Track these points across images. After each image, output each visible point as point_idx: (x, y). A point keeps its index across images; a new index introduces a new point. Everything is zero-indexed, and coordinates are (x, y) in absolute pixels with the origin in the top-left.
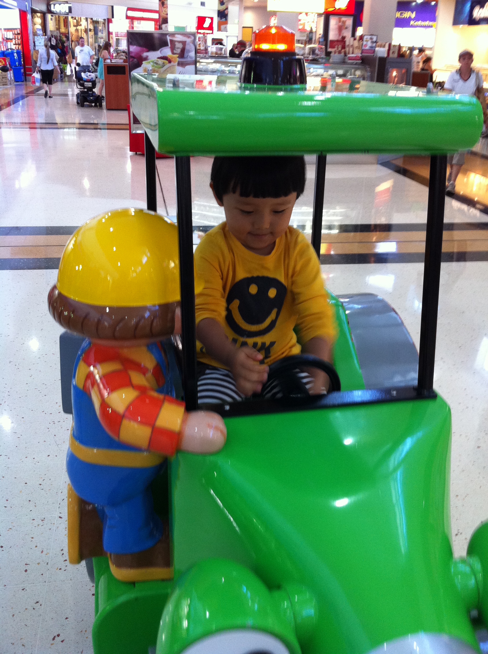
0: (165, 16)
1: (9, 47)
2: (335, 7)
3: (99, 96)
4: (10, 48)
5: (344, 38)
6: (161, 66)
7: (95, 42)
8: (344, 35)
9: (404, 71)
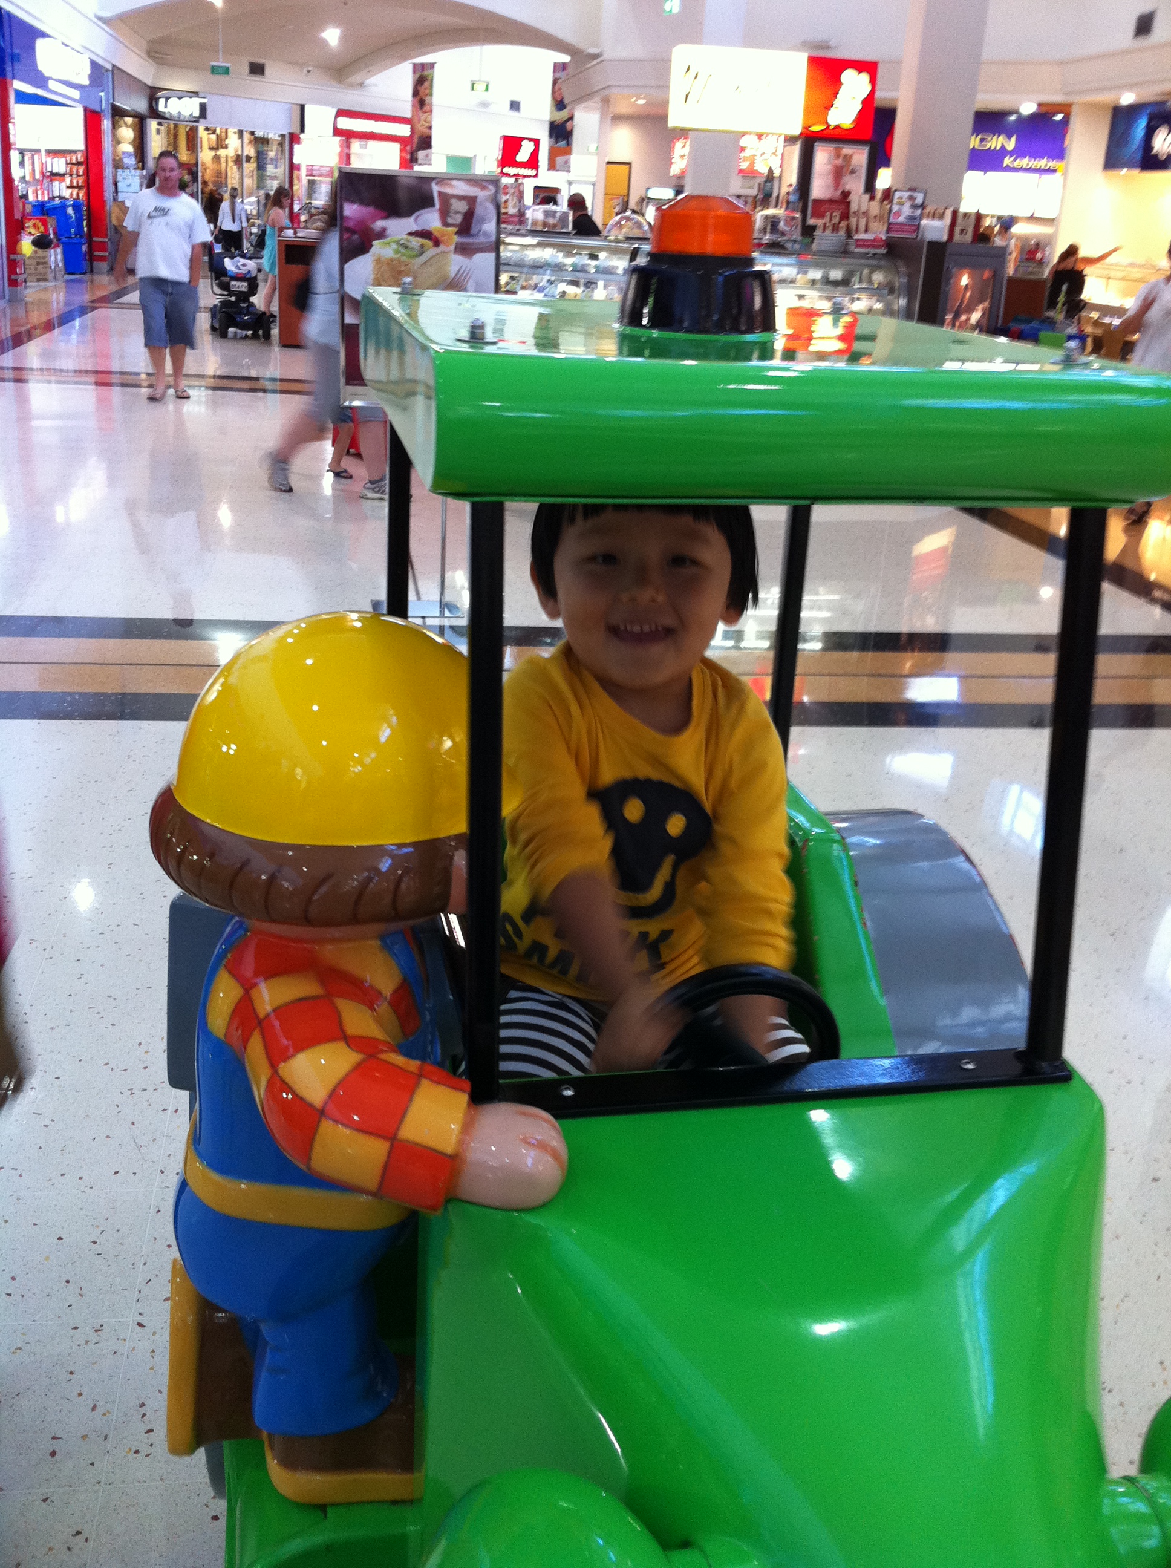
0: (425, 131)
1: (56, 194)
2: (827, 123)
3: (264, 313)
4: (58, 195)
5: (846, 194)
6: (415, 253)
7: (258, 188)
8: (848, 188)
9: (987, 274)
